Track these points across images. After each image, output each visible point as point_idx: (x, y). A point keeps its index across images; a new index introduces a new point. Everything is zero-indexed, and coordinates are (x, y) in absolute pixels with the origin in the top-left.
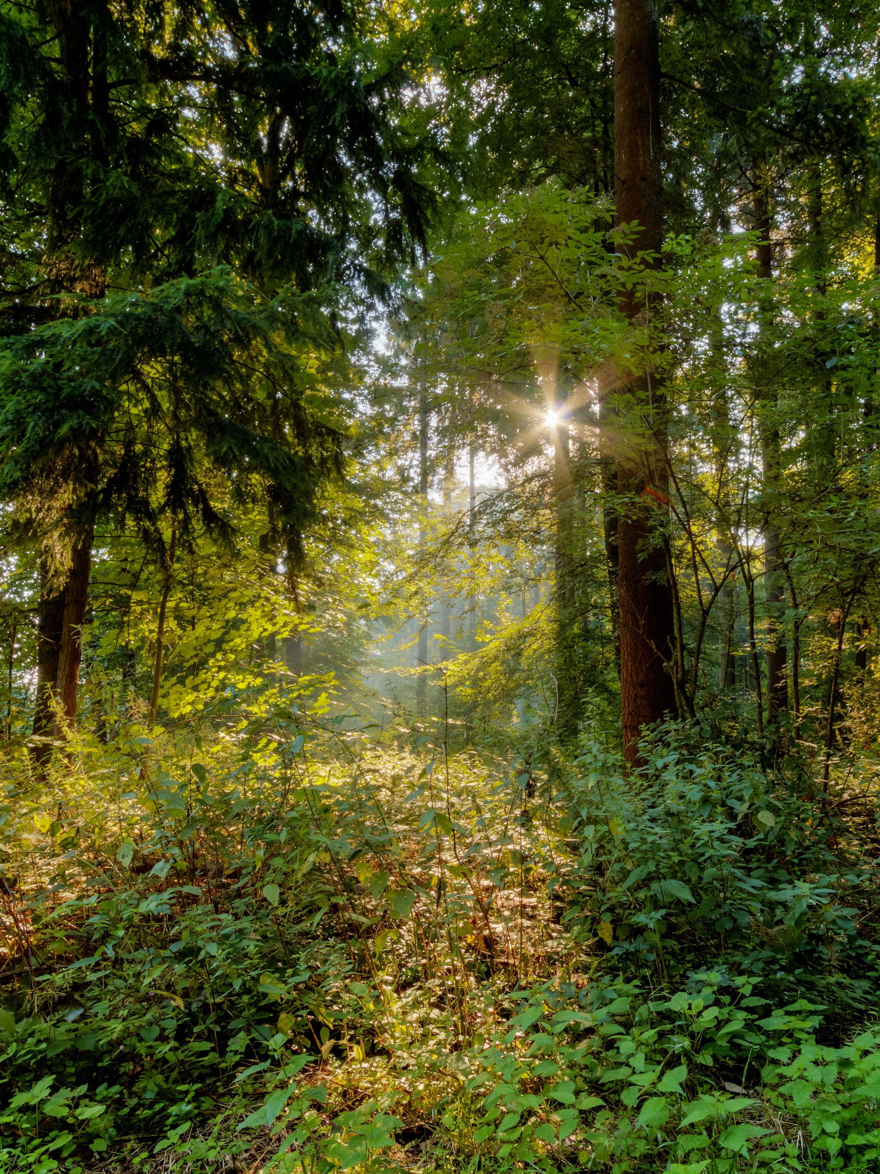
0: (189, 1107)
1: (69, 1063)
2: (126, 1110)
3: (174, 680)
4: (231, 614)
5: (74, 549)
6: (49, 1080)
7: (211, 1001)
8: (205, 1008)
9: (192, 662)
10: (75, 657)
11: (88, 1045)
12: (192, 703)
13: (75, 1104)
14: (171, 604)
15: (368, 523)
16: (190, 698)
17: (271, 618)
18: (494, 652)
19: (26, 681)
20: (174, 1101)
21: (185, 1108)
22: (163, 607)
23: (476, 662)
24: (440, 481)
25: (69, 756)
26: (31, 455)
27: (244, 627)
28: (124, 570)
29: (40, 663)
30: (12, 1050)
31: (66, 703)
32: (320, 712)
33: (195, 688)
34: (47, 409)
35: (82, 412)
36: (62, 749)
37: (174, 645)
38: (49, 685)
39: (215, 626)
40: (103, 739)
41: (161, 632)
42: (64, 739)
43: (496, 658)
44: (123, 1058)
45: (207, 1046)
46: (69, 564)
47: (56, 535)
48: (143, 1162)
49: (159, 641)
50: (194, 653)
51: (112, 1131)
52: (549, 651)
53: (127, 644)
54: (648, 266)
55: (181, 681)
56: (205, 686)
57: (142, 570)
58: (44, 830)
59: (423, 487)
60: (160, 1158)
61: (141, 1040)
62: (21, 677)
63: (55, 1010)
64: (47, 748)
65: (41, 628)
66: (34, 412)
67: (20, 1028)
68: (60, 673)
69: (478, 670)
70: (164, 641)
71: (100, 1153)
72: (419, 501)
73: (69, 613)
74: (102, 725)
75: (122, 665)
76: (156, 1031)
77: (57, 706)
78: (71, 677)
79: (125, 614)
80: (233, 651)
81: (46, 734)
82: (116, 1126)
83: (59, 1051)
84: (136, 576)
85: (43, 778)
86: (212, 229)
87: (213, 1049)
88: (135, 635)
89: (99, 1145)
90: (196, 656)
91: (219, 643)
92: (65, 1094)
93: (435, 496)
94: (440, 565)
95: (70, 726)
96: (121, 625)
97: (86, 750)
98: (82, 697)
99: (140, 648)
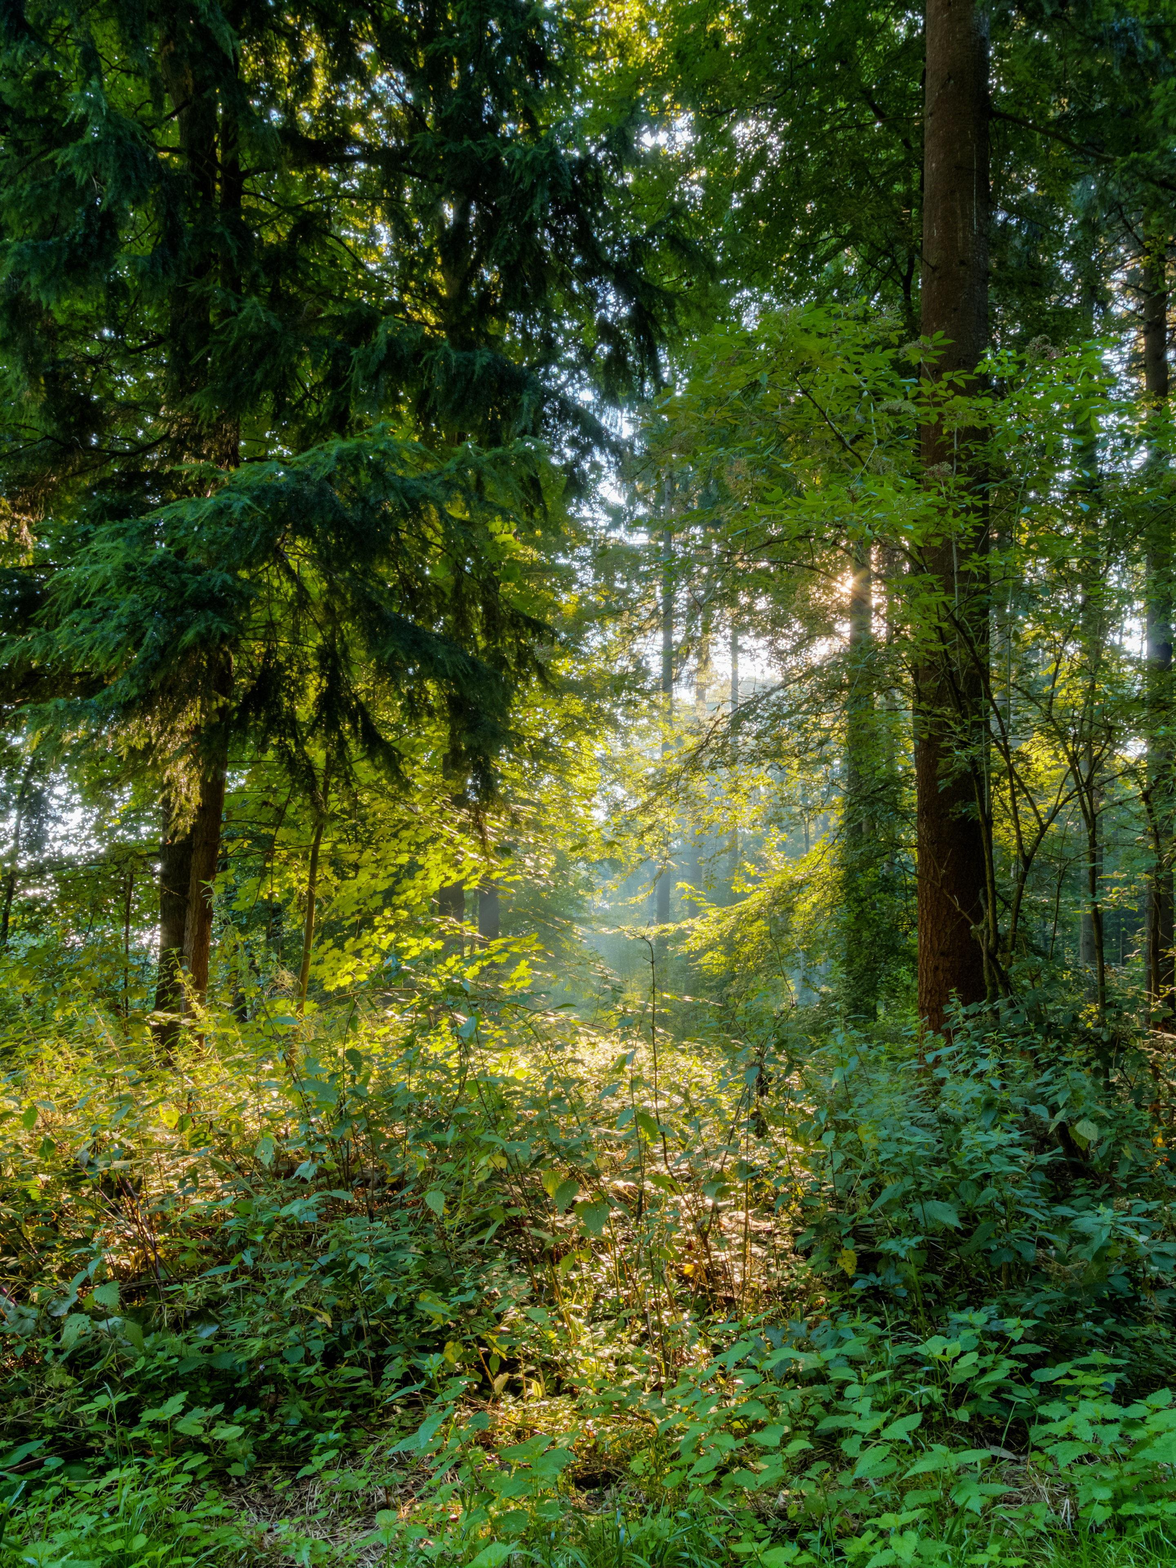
0: (338, 1436)
1: (203, 1382)
2: (267, 1436)
3: (329, 942)
4: (404, 859)
5: (203, 780)
6: (182, 1397)
7: (364, 1323)
8: (359, 1333)
9: (353, 920)
10: (206, 915)
11: (223, 1363)
12: (354, 972)
13: (209, 1427)
14: (325, 847)
15: (589, 732)
16: (350, 966)
17: (456, 864)
18: (756, 906)
19: (145, 941)
20: (320, 1429)
21: (333, 1436)
22: (315, 852)
23: (730, 921)
24: (691, 673)
25: (200, 1038)
26: (151, 666)
27: (420, 874)
28: (265, 803)
29: (163, 921)
30: (140, 1364)
31: (194, 972)
32: (519, 985)
33: (358, 954)
34: (169, 610)
35: (210, 614)
36: (191, 1029)
37: (329, 899)
38: (175, 951)
39: (382, 874)
40: (241, 1017)
41: (312, 883)
42: (193, 1016)
43: (759, 916)
44: (263, 1380)
45: (360, 1372)
46: (197, 799)
47: (181, 764)
48: (286, 1490)
49: (310, 893)
50: (355, 908)
51: (252, 1457)
52: (832, 906)
53: (271, 896)
54: (959, 391)
55: (339, 945)
56: (370, 951)
57: (288, 802)
58: (171, 1126)
59: (667, 682)
60: (304, 1489)
61: (284, 1361)
62: (139, 937)
63: (187, 1327)
64: (173, 1027)
65: (164, 876)
66: (152, 614)
67: (148, 1343)
68: (187, 934)
69: (733, 931)
70: (318, 893)
71: (238, 1478)
72: (661, 702)
73: (197, 861)
74: (239, 1000)
75: (265, 923)
76: (301, 1352)
77: (184, 977)
78: (202, 938)
79: (269, 859)
80: (406, 906)
81: (173, 1010)
82: (255, 1452)
83: (191, 1368)
84: (280, 812)
85: (168, 1063)
86: (372, 368)
87: (366, 1377)
88: (280, 885)
89: (237, 1470)
90: (359, 911)
91: (389, 894)
92: (199, 1413)
93: (683, 694)
94: (684, 790)
95: (201, 1001)
96: (263, 873)
97: (220, 1031)
98: (215, 964)
99: (287, 901)
